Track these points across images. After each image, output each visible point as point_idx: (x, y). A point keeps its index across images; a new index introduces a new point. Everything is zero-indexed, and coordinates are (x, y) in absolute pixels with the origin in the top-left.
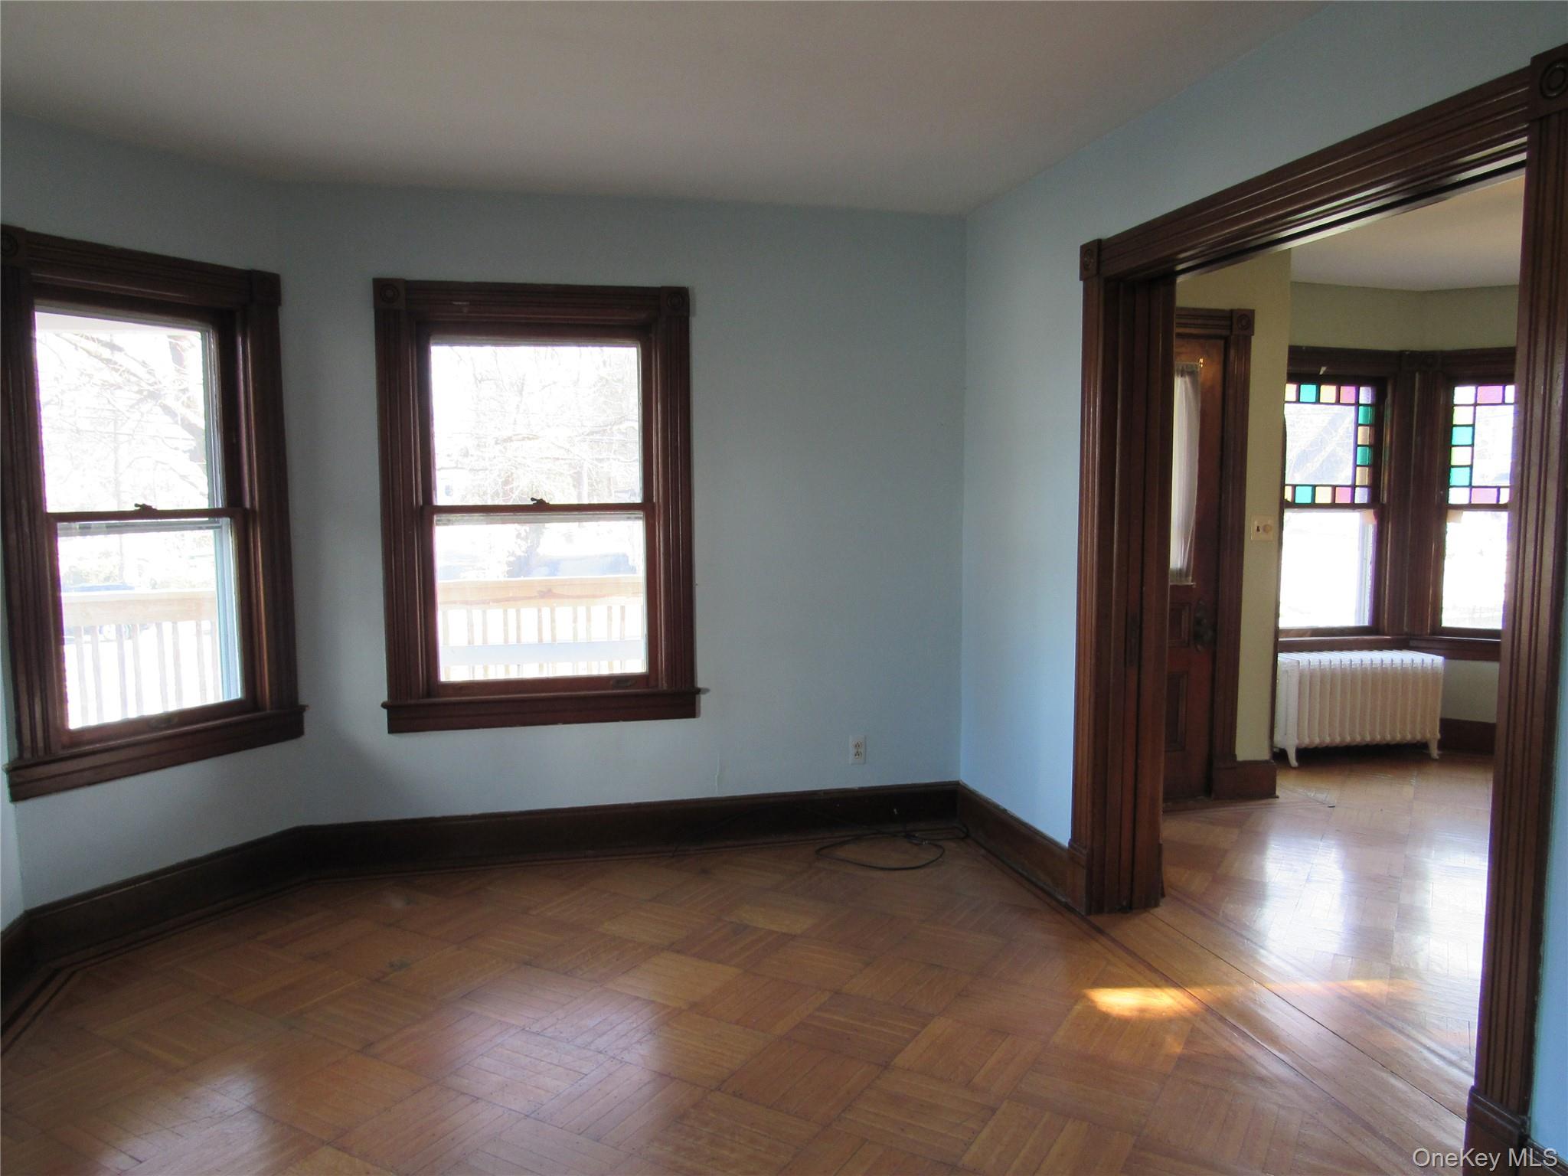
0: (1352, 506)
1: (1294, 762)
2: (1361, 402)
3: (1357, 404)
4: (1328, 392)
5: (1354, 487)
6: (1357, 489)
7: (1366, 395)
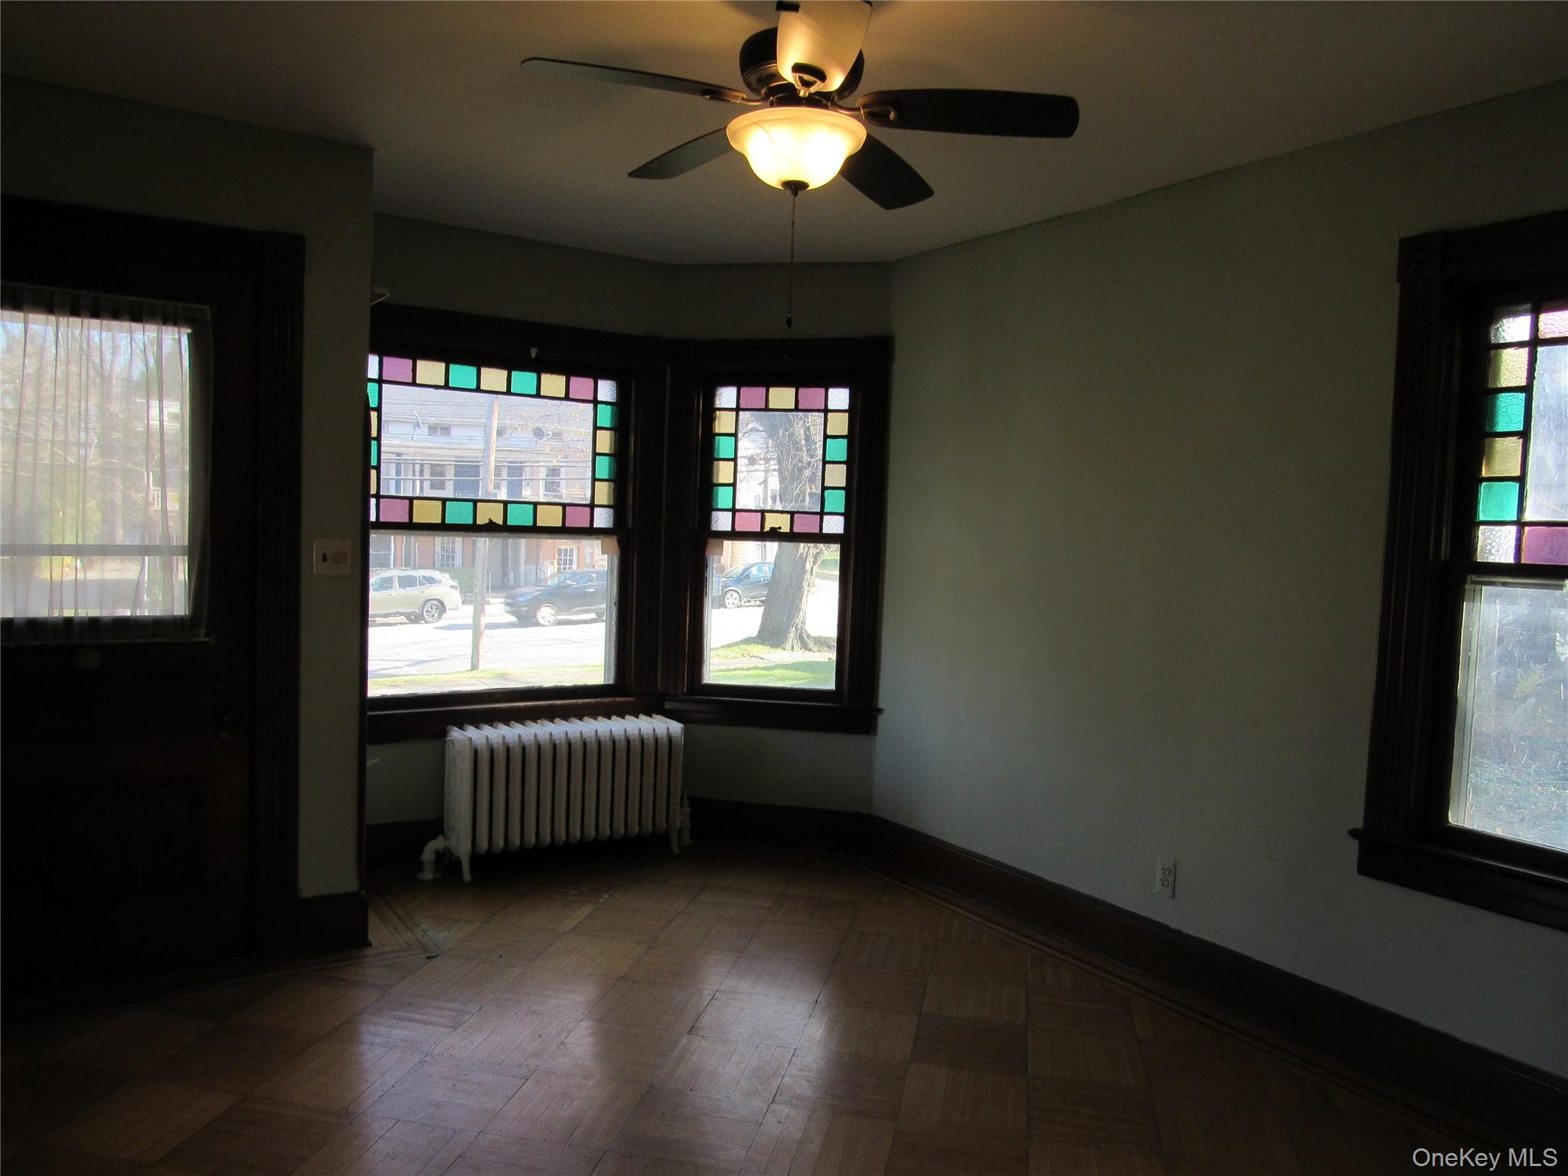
0: (590, 532)
1: (467, 876)
2: (600, 398)
3: (595, 402)
4: (553, 383)
5: (592, 506)
6: (596, 510)
7: (607, 390)
